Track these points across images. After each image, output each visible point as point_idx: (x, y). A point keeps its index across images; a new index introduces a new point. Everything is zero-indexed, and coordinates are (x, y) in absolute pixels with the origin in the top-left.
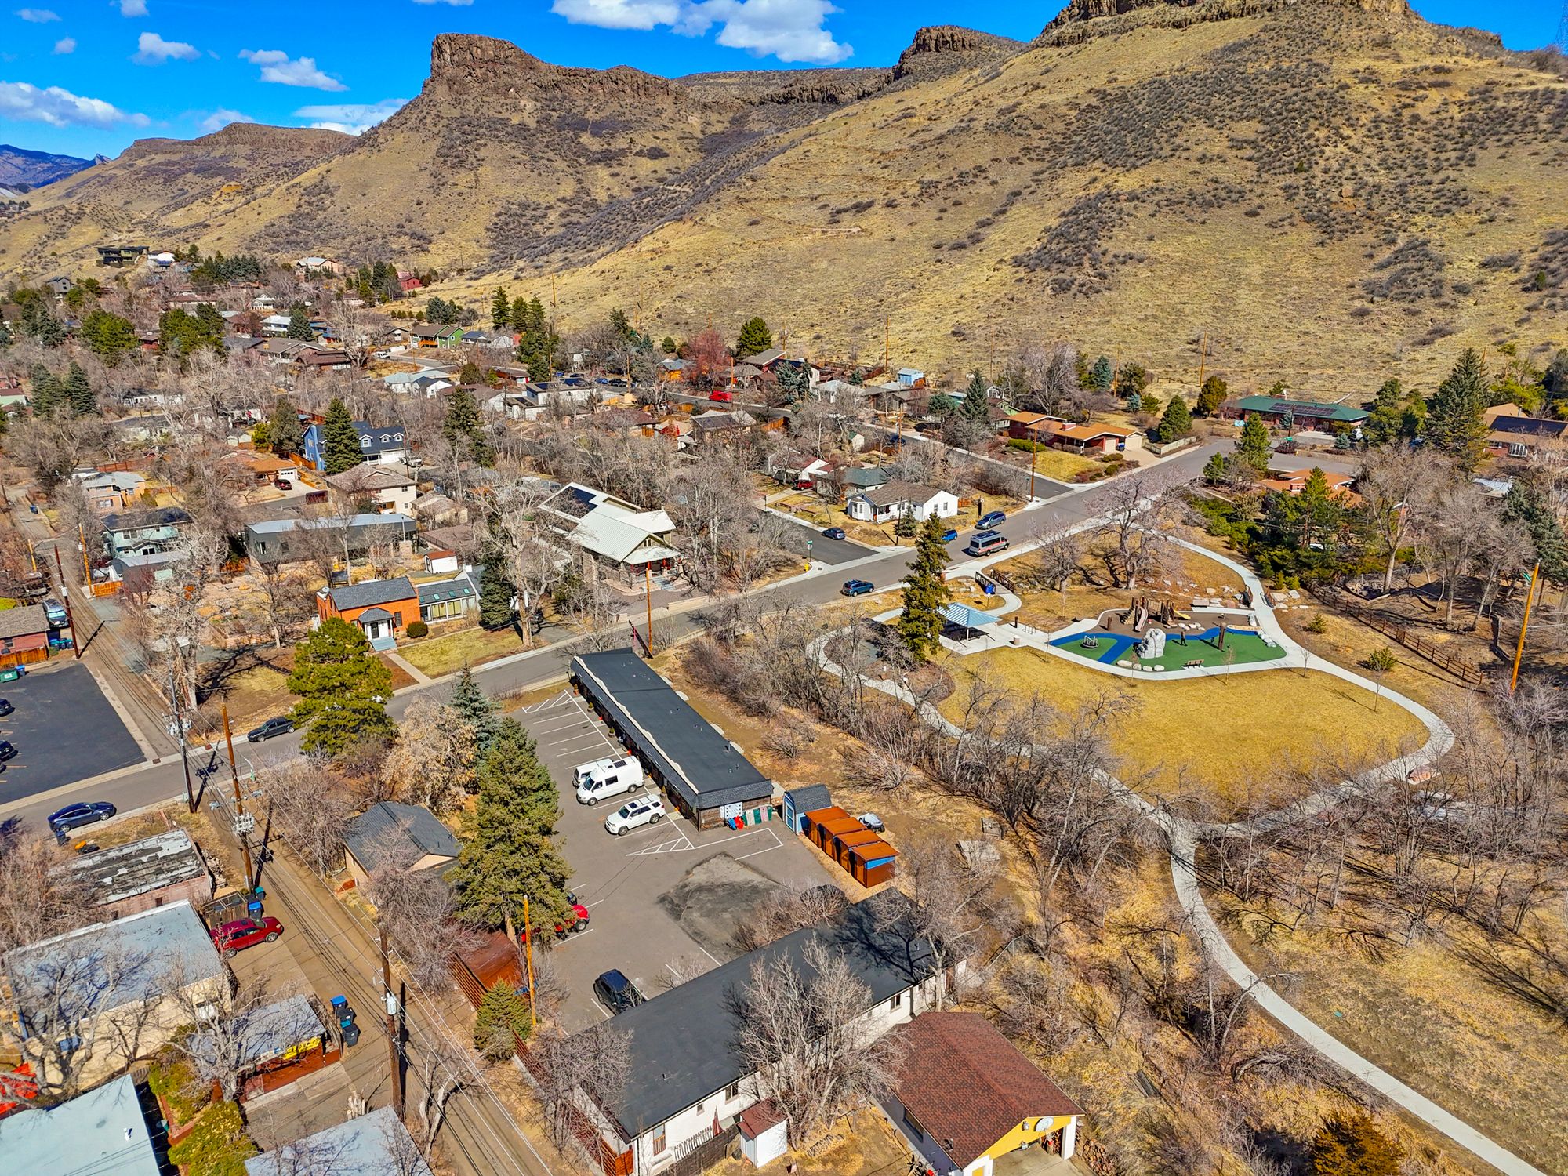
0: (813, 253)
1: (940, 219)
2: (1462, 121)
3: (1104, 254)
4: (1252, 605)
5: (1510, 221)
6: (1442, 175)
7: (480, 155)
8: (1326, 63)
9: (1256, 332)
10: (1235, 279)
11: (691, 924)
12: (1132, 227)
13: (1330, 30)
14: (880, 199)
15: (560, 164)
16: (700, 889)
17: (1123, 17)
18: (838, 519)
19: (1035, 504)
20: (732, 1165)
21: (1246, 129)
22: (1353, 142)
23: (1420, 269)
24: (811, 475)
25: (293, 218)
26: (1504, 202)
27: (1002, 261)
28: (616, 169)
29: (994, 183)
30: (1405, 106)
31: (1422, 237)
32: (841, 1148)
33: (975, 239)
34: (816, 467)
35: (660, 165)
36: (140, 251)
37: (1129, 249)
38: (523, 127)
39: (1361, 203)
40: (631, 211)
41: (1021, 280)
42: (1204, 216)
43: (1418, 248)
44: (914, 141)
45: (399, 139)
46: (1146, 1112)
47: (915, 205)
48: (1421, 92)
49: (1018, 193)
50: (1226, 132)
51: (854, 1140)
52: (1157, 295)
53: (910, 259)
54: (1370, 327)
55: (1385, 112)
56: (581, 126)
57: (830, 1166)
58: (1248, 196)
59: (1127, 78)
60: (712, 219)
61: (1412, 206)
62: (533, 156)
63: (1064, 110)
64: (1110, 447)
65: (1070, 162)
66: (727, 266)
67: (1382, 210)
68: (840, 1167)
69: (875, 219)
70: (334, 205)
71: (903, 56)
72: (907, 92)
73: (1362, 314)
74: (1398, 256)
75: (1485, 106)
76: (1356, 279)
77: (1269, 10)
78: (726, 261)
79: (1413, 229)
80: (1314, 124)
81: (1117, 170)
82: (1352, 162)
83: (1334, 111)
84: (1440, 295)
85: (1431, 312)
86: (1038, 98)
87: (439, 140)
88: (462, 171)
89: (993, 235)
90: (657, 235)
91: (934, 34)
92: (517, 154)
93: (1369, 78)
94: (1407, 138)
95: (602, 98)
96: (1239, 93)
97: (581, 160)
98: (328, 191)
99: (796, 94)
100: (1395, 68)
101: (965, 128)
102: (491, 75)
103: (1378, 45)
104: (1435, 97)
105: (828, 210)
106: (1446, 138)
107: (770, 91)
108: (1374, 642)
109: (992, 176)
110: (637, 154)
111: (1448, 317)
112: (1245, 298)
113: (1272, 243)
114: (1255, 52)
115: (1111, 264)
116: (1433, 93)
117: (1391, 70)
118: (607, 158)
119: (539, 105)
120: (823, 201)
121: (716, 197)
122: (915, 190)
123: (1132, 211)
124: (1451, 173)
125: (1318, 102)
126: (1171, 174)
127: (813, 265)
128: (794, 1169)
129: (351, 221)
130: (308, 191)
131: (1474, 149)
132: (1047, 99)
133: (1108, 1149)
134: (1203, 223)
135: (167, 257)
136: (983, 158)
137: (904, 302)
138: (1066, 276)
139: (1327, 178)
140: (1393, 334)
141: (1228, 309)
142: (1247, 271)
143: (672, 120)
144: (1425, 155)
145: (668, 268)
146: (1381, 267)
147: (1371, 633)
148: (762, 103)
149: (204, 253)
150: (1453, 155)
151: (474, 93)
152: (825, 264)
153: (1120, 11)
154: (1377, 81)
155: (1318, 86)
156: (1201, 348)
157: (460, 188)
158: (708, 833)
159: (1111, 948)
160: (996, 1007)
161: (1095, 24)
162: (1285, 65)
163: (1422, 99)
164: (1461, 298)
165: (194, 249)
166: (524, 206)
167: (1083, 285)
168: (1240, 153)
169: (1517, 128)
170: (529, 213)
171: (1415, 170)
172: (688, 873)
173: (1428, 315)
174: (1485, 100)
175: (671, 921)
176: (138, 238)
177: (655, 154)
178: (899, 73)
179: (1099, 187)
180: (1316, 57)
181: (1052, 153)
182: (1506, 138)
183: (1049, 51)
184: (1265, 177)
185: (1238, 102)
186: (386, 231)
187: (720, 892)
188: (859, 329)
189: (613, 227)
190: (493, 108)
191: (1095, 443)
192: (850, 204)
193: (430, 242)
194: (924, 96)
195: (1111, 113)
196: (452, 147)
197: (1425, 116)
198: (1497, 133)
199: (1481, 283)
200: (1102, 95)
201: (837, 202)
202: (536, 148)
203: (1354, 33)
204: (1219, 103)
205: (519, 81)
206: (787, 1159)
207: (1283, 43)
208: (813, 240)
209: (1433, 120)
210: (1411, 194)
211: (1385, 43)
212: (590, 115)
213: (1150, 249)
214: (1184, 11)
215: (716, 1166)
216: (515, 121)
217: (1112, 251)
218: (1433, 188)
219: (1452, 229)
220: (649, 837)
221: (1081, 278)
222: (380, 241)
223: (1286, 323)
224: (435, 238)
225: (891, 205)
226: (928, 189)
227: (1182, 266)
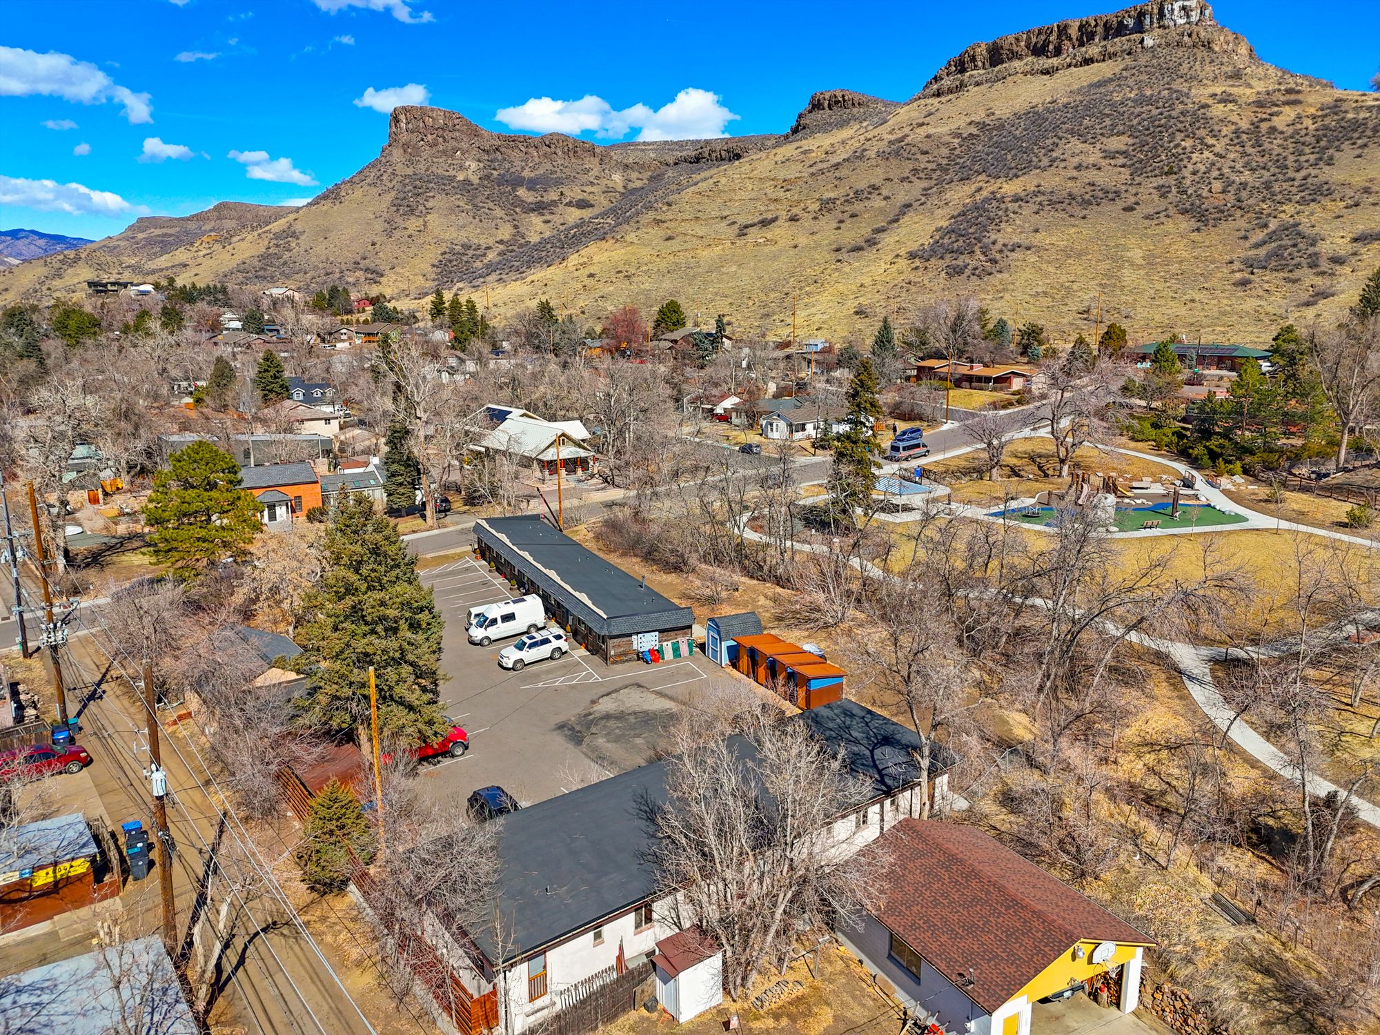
0: (723, 260)
1: (839, 228)
2: (1317, 130)
3: (994, 243)
4: (1196, 487)
5: (1375, 204)
6: (1303, 173)
7: (429, 205)
8: (1186, 90)
9: (1144, 303)
10: (1119, 261)
11: (595, 749)
12: (1018, 222)
13: (1185, 66)
14: (783, 215)
15: (499, 212)
16: (607, 717)
17: (996, 69)
18: (753, 438)
19: (949, 426)
20: (643, 1019)
21: (1116, 143)
22: (1218, 149)
23: (1295, 245)
24: (725, 410)
25: (262, 257)
26: (1367, 191)
27: (897, 256)
28: (549, 217)
29: (887, 198)
30: (1262, 120)
31: (1291, 221)
32: (799, 999)
33: (871, 242)
34: (729, 403)
35: (586, 214)
36: (125, 285)
37: (1016, 239)
38: (467, 182)
39: (1231, 198)
40: (560, 240)
41: (917, 268)
42: (1084, 212)
43: (1291, 229)
44: (811, 170)
45: (359, 193)
46: (1238, 943)
47: (815, 218)
48: (1276, 109)
49: (909, 205)
50: (1098, 146)
51: (816, 989)
52: (1046, 275)
53: (812, 260)
54: (1254, 293)
55: (1244, 125)
56: (518, 182)
57: (784, 1022)
58: (1123, 195)
59: (1003, 110)
60: (631, 237)
61: (1279, 197)
62: (475, 206)
63: (948, 139)
64: (1017, 384)
65: (956, 178)
66: (645, 272)
67: (1251, 201)
68: (800, 1024)
69: (782, 232)
70: (298, 248)
71: (800, 116)
72: (804, 142)
73: (1244, 283)
74: (1271, 238)
75: (1336, 117)
76: (1235, 256)
77: (1129, 54)
78: (645, 268)
79: (1282, 215)
80: (1179, 136)
81: (1000, 181)
82: (1218, 165)
83: (1197, 124)
84: (1317, 266)
85: (1309, 278)
86: (922, 131)
87: (393, 194)
88: (412, 217)
89: (888, 239)
90: (583, 252)
91: (827, 97)
92: (461, 204)
93: (1226, 99)
94: (1267, 146)
95: (536, 159)
96: (1108, 115)
97: (518, 210)
98: (294, 235)
99: (706, 155)
100: (1248, 91)
101: (859, 156)
102: (441, 140)
103: (1231, 77)
104: (1289, 113)
105: (736, 227)
106: (1303, 144)
107: (684, 154)
108: (1340, 509)
109: (885, 192)
110: (566, 205)
111: (1328, 283)
112: (1129, 276)
113: (1149, 232)
114: (1119, 86)
115: (1001, 251)
116: (1286, 109)
117: (1246, 93)
118: (540, 208)
119: (481, 165)
120: (733, 219)
121: (635, 219)
122: (816, 206)
123: (1017, 210)
124: (1314, 172)
125: (1182, 118)
126: (1052, 180)
127: (724, 270)
128: (734, 1023)
129: (313, 259)
130: (277, 236)
131: (1331, 151)
132: (931, 130)
133: (1195, 994)
134: (1084, 218)
135: (148, 288)
136: (877, 177)
137: (808, 294)
138: (960, 262)
139: (1196, 178)
140: (1277, 299)
141: (1115, 285)
142: (1129, 254)
143: (597, 178)
144: (1285, 158)
145: (591, 275)
146: (1257, 246)
147: (1334, 502)
148: (676, 164)
149: (179, 283)
150: (1312, 158)
151: (425, 155)
152: (734, 268)
153: (993, 64)
154: (1235, 101)
155: (1180, 106)
156: (1092, 317)
157: (409, 232)
158: (619, 667)
159: (1131, 767)
160: (994, 828)
161: (971, 76)
162: (1148, 93)
163: (1277, 114)
164: (1338, 267)
165: (172, 281)
166: (467, 247)
167: (976, 269)
168: (1112, 162)
169: (1369, 133)
170: (471, 253)
171: (1277, 171)
172: (593, 702)
173: (1308, 283)
174: (1336, 114)
175: (570, 746)
176: (125, 277)
177: (583, 204)
178: (795, 131)
179: (985, 193)
180: (1175, 86)
181: (938, 173)
182: (1360, 142)
183: (930, 101)
184: (1138, 179)
185: (1108, 122)
186: (343, 267)
187: (632, 719)
188: (767, 315)
189: (544, 254)
190: (441, 167)
191: (1003, 380)
192: (756, 220)
193: (382, 276)
194: (818, 143)
195: (991, 139)
196: (404, 198)
197: (1280, 128)
198: (1351, 138)
199: (1355, 254)
200: (982, 126)
201: (743, 220)
202: (479, 200)
203: (1208, 68)
204: (1090, 124)
205: (464, 145)
206: (721, 1011)
207: (1144, 77)
208: (723, 250)
209: (1290, 130)
210: (1277, 188)
211: (1237, 75)
212: (526, 174)
213: (1037, 239)
214: (1050, 61)
215: (620, 1021)
216: (461, 177)
217: (1000, 242)
218: (1296, 184)
219: (1320, 214)
220: (549, 672)
221: (973, 264)
222: (338, 275)
223: (1171, 294)
224: (387, 272)
225: (794, 219)
226: (827, 206)
227: (1068, 252)
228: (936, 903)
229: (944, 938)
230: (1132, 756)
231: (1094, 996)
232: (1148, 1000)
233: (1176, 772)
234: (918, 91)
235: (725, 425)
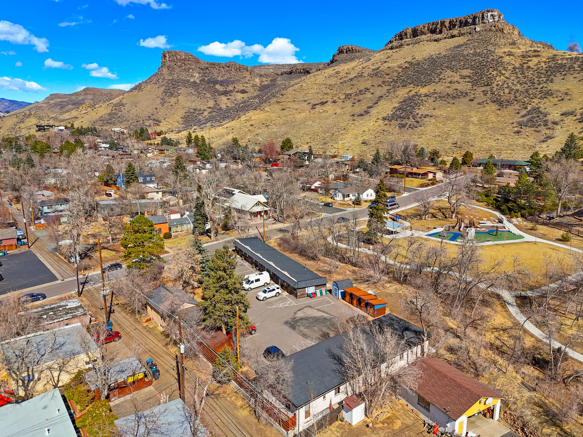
0: (306, 119)
1: (353, 106)
2: (546, 68)
3: (417, 114)
4: (504, 223)
5: (570, 100)
6: (541, 86)
7: (179, 92)
8: (493, 50)
9: (478, 140)
10: (468, 122)
11: (301, 331)
12: (427, 105)
13: (493, 39)
14: (330, 100)
15: (208, 95)
16: (302, 319)
17: (415, 39)
18: (329, 200)
19: (406, 194)
20: (340, 424)
21: (466, 72)
22: (506, 75)
23: (538, 117)
24: (315, 187)
25: (109, 114)
26: (566, 94)
27: (378, 119)
28: (229, 97)
29: (372, 93)
30: (525, 63)
31: (537, 106)
32: (389, 418)
33: (367, 112)
34: (317, 184)
35: (245, 96)
36: (52, 126)
37: (426, 113)
38: (195, 82)
39: (512, 96)
40: (236, 109)
41: (386, 124)
42: (454, 101)
43: (536, 110)
44: (341, 81)
45: (149, 87)
46: (531, 397)
47: (343, 102)
48: (530, 58)
49: (382, 97)
50: (458, 73)
51: (394, 414)
52: (439, 128)
53: (343, 120)
54: (522, 136)
55: (517, 65)
56: (216, 82)
57: (386, 425)
58: (469, 94)
59: (419, 57)
60: (267, 109)
61: (531, 96)
62: (198, 92)
63: (397, 69)
64: (431, 176)
65: (400, 86)
66: (274, 124)
67: (521, 98)
68: (391, 425)
69: (329, 107)
70: (124, 110)
71: (334, 56)
72: (336, 67)
73: (518, 132)
74: (529, 113)
75: (554, 62)
76: (514, 121)
77: (470, 34)
78: (274, 122)
79: (533, 104)
80: (491, 70)
81: (419, 87)
82: (507, 82)
83: (498, 65)
84: (547, 125)
85: (544, 131)
86: (386, 65)
87: (164, 87)
88: (172, 97)
89: (374, 111)
90: (247, 115)
91: (345, 48)
92: (193, 92)
93: (510, 54)
94: (526, 74)
95: (224, 73)
96: (462, 60)
97: (216, 94)
98: (123, 105)
99: (294, 71)
100: (519, 51)
101: (360, 75)
102: (183, 65)
103: (511, 44)
104: (535, 60)
105: (311, 105)
106: (541, 73)
107: (285, 70)
108: (559, 233)
109: (372, 91)
110: (236, 92)
111: (551, 132)
112: (472, 129)
113: (480, 110)
114: (466, 47)
115: (420, 118)
116: (534, 59)
117: (518, 52)
118: (225, 93)
119: (200, 75)
120: (309, 101)
121: (269, 101)
122: (343, 97)
123: (426, 100)
124: (545, 85)
125: (492, 62)
126: (440, 88)
127: (306, 123)
128: (371, 425)
129: (131, 115)
130: (115, 105)
131: (552, 77)
132: (390, 65)
133: (518, 414)
134: (453, 104)
135: (63, 128)
136: (368, 84)
137: (342, 134)
138: (404, 122)
139: (498, 87)
140: (531, 139)
141: (467, 132)
142: (472, 119)
143: (249, 80)
144: (534, 79)
145: (252, 125)
146: (523, 116)
147: (556, 230)
148: (282, 74)
149: (76, 126)
150: (545, 79)
151: (177, 71)
152: (311, 123)
153: (414, 37)
154: (513, 55)
155: (491, 57)
156: (458, 146)
157: (171, 103)
158: (301, 299)
159: (490, 337)
160: (446, 359)
161: (405, 41)
162: (478, 51)
163: (530, 61)
164: (555, 126)
165: (72, 125)
166: (195, 110)
167: (411, 125)
168: (464, 80)
169: (567, 69)
170: (197, 112)
171: (531, 84)
172: (295, 313)
173: (543, 132)
174: (554, 61)
175: (292, 330)
176: (51, 122)
177: (243, 92)
178: (332, 62)
179: (413, 93)
180: (489, 48)
181: (393, 83)
182: (563, 73)
183: (388, 51)
184: (475, 88)
185: (462, 63)
186: (144, 118)
187: (311, 320)
188: (325, 143)
189: (229, 114)
190: (183, 76)
191: (425, 174)
192: (319, 102)
193: (160, 122)
194: (343, 68)
195: (414, 69)
196: (169, 89)
197: (532, 67)
198: (560, 71)
199: (562, 120)
200: (411, 63)
201: (313, 102)
202: (200, 90)
203: (502, 40)
204: (455, 64)
205: (193, 67)
206: (365, 422)
207: (476, 44)
208: (306, 115)
209: (536, 68)
210: (531, 92)
211: (514, 43)
212: (219, 79)
213: (435, 113)
214: (438, 36)
215: (333, 425)
216: (192, 80)
217: (420, 114)
218: (538, 90)
219: (548, 103)
220: (276, 301)
221: (409, 123)
222: (142, 122)
223: (489, 136)
224: (162, 121)
225: (334, 102)
226: (348, 96)
227: (448, 118)
228: (434, 386)
229: (437, 397)
230: (490, 333)
231: (485, 415)
232: (502, 416)
233: (506, 339)
234: (383, 46)
235: (316, 194)
